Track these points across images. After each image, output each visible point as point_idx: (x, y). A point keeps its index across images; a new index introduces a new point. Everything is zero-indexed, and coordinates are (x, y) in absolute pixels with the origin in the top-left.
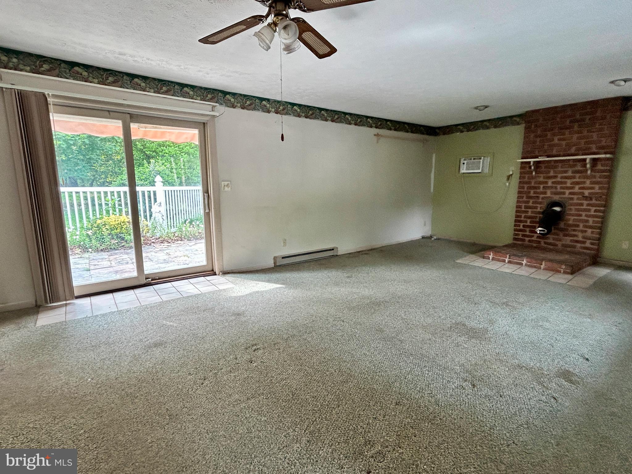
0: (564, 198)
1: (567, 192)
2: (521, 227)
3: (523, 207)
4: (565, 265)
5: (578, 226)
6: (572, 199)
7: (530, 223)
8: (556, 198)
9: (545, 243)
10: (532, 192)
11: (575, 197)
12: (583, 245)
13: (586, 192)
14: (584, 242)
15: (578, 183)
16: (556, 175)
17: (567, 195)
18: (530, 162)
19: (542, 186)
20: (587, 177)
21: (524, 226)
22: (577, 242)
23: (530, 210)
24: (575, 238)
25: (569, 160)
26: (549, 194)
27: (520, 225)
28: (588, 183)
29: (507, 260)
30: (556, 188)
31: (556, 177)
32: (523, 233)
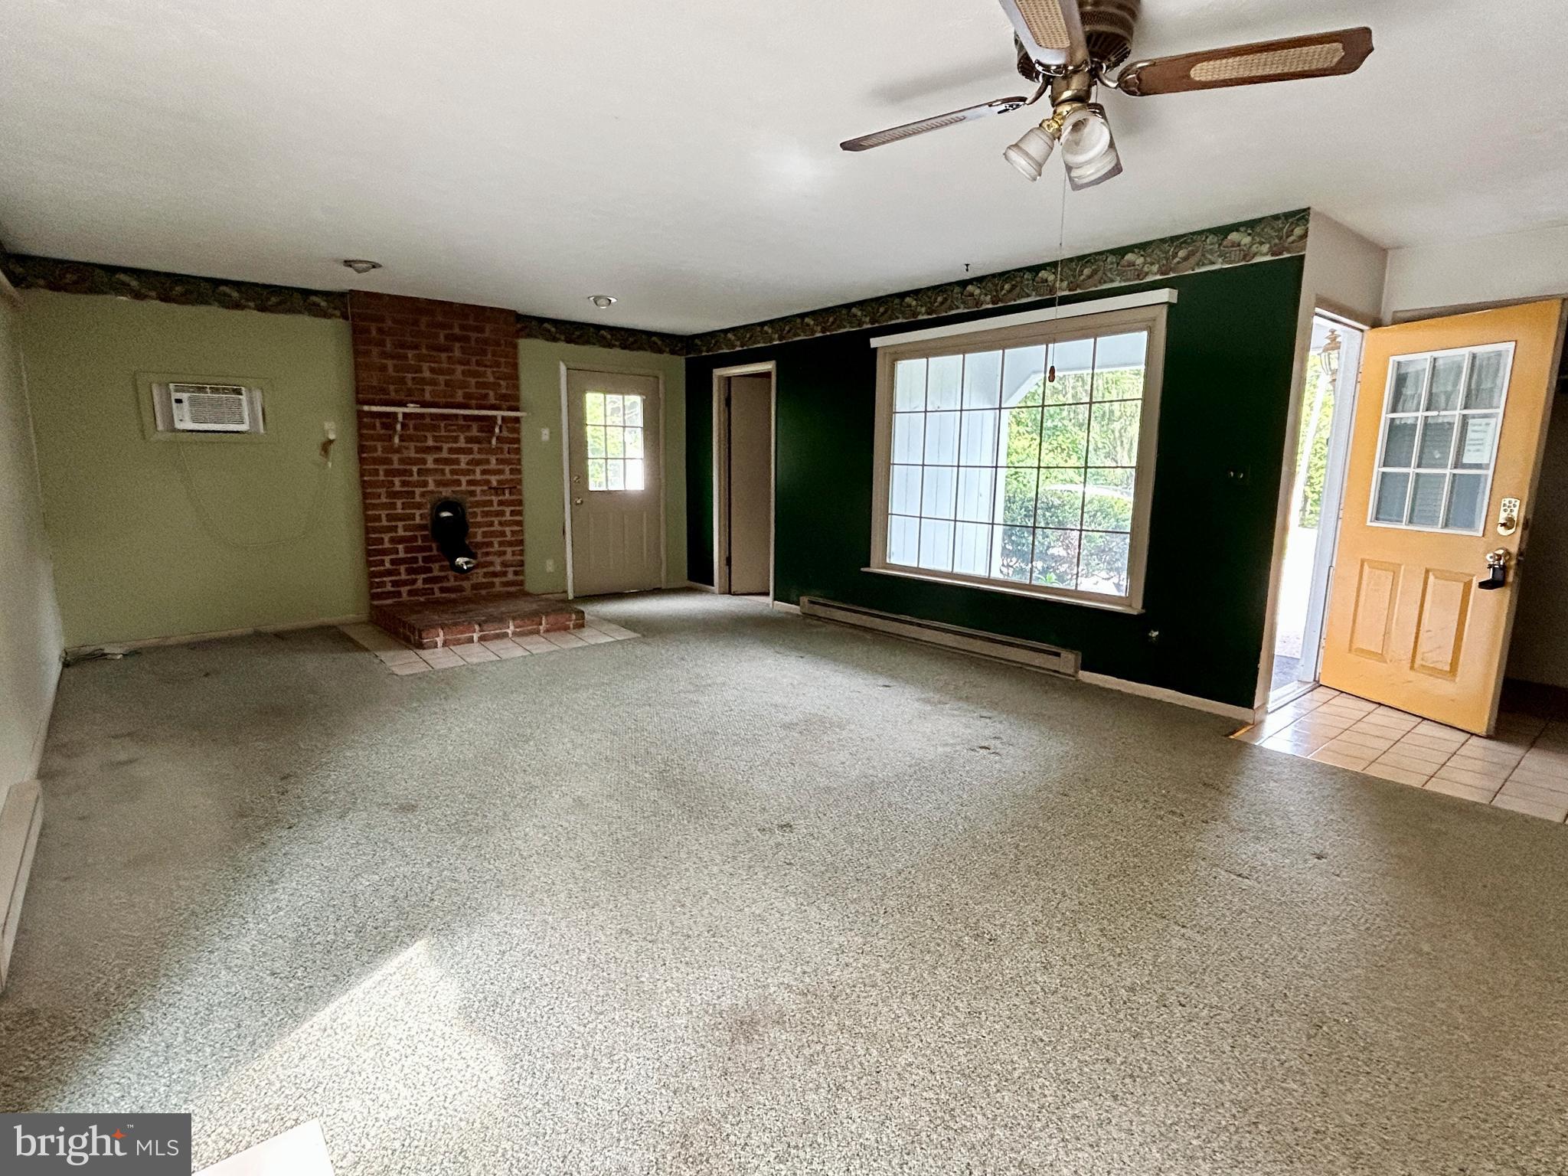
0: (462, 492)
1: (464, 479)
2: (388, 565)
3: (384, 518)
4: (514, 619)
5: (490, 544)
6: (472, 493)
7: (406, 552)
8: (446, 492)
9: (442, 590)
10: (397, 481)
11: (478, 489)
12: (504, 579)
13: (494, 480)
14: (505, 574)
15: (478, 463)
16: (438, 444)
17: (464, 487)
18: (395, 414)
19: (415, 469)
20: (491, 451)
21: (393, 562)
22: (495, 574)
23: (400, 524)
24: (491, 569)
25: (456, 416)
26: (431, 487)
27: (383, 561)
28: (493, 464)
29: (476, 636)
30: (443, 471)
31: (439, 449)
32: (393, 578)
